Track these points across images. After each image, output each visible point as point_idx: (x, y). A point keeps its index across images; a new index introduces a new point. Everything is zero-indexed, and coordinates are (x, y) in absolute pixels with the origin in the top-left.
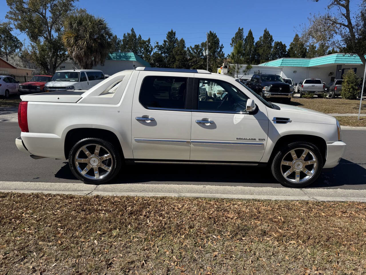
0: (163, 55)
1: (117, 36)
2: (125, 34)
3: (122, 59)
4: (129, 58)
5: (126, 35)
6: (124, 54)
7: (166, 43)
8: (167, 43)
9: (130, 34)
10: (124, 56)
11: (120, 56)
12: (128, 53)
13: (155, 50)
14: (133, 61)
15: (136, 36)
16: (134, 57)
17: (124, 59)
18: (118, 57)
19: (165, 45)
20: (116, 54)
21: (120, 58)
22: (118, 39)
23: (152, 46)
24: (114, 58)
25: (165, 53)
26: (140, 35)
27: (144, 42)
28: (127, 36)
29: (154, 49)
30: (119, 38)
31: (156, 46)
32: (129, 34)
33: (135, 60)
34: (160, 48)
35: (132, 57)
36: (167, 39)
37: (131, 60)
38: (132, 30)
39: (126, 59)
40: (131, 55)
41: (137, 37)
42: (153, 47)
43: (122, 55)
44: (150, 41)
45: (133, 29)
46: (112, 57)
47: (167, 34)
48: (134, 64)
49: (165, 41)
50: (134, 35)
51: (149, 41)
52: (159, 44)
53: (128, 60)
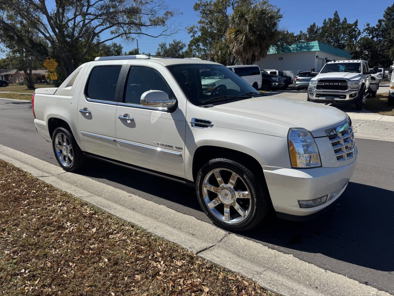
0: (375, 39)
1: (315, 23)
2: (325, 20)
3: (303, 50)
4: (311, 48)
5: (327, 20)
6: (305, 45)
7: (381, 23)
8: (383, 23)
9: (332, 19)
10: (305, 46)
11: (301, 48)
12: (311, 43)
13: (364, 35)
14: (315, 51)
15: (339, 20)
16: (318, 46)
17: (305, 50)
18: (298, 49)
19: (379, 26)
20: (297, 45)
21: (301, 49)
22: (316, 28)
23: (359, 30)
24: (294, 50)
25: (377, 36)
26: (345, 19)
27: (350, 26)
28: (328, 22)
29: (363, 33)
30: (318, 26)
31: (366, 29)
32: (330, 19)
33: (318, 50)
34: (371, 30)
35: (315, 47)
36: (384, 17)
37: (313, 50)
38: (336, 14)
39: (308, 49)
40: (314, 44)
41: (341, 21)
42: (361, 31)
43: (303, 46)
44: (358, 24)
45: (336, 12)
46: (292, 49)
47: (385, 11)
48: (317, 55)
49: (380, 21)
50: (337, 19)
51: (356, 23)
52: (370, 26)
53: (310, 51)
